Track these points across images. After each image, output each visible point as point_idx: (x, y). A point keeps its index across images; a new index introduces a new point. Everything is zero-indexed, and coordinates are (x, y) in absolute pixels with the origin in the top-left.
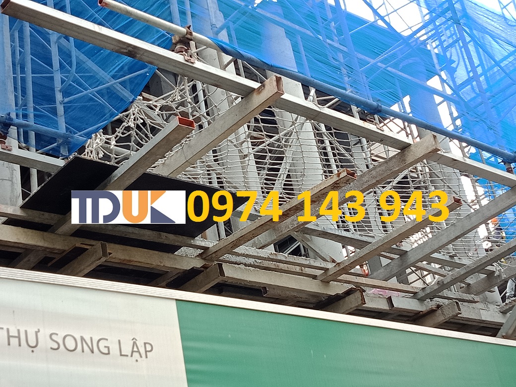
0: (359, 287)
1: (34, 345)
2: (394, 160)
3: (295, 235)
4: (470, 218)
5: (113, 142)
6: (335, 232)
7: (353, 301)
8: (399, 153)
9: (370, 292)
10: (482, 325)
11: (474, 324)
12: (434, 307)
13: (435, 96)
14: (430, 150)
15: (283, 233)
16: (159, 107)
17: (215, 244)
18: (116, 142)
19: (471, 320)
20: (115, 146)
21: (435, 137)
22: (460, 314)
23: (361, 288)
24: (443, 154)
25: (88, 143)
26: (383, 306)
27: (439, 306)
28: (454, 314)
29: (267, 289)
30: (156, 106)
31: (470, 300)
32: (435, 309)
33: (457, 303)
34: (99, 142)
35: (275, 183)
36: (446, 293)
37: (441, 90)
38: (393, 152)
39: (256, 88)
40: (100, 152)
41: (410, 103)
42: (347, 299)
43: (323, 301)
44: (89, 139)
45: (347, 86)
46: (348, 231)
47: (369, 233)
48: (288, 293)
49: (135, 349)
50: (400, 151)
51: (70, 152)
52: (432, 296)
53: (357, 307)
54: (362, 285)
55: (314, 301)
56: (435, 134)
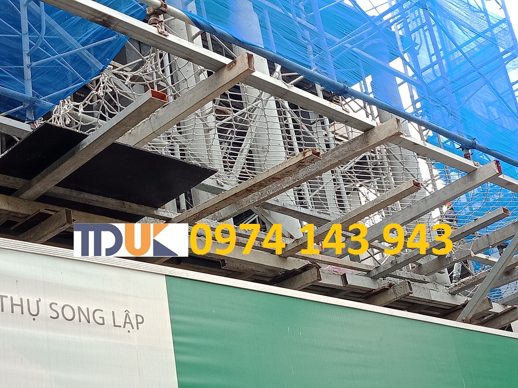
0: (315, 263)
1: (35, 313)
2: (357, 141)
3: (254, 209)
4: (426, 201)
5: (81, 110)
6: (294, 208)
7: (309, 277)
8: (362, 134)
9: (325, 268)
10: (431, 305)
11: (424, 303)
12: (386, 286)
13: (397, 78)
14: (393, 133)
15: (244, 207)
16: (130, 77)
17: (177, 215)
18: (83, 109)
19: (421, 300)
20: (83, 113)
21: (398, 121)
22: (412, 293)
23: (316, 264)
24: (404, 137)
25: (56, 109)
26: (337, 282)
27: (391, 285)
28: (406, 293)
29: (226, 262)
30: (126, 76)
31: (421, 280)
32: (387, 287)
33: (409, 283)
34: (67, 109)
35: (236, 158)
36: (398, 273)
37: (404, 72)
38: (357, 133)
39: (227, 64)
40: (67, 119)
41: (372, 84)
42: (303, 274)
43: (279, 276)
44: (56, 104)
45: (312, 64)
46: (306, 207)
47: (327, 211)
48: (245, 266)
49: (128, 321)
50: (363, 133)
51: (36, 118)
52: (384, 275)
53: (313, 282)
54: (319, 261)
55: (271, 275)
56: (399, 118)
